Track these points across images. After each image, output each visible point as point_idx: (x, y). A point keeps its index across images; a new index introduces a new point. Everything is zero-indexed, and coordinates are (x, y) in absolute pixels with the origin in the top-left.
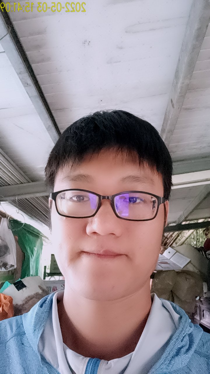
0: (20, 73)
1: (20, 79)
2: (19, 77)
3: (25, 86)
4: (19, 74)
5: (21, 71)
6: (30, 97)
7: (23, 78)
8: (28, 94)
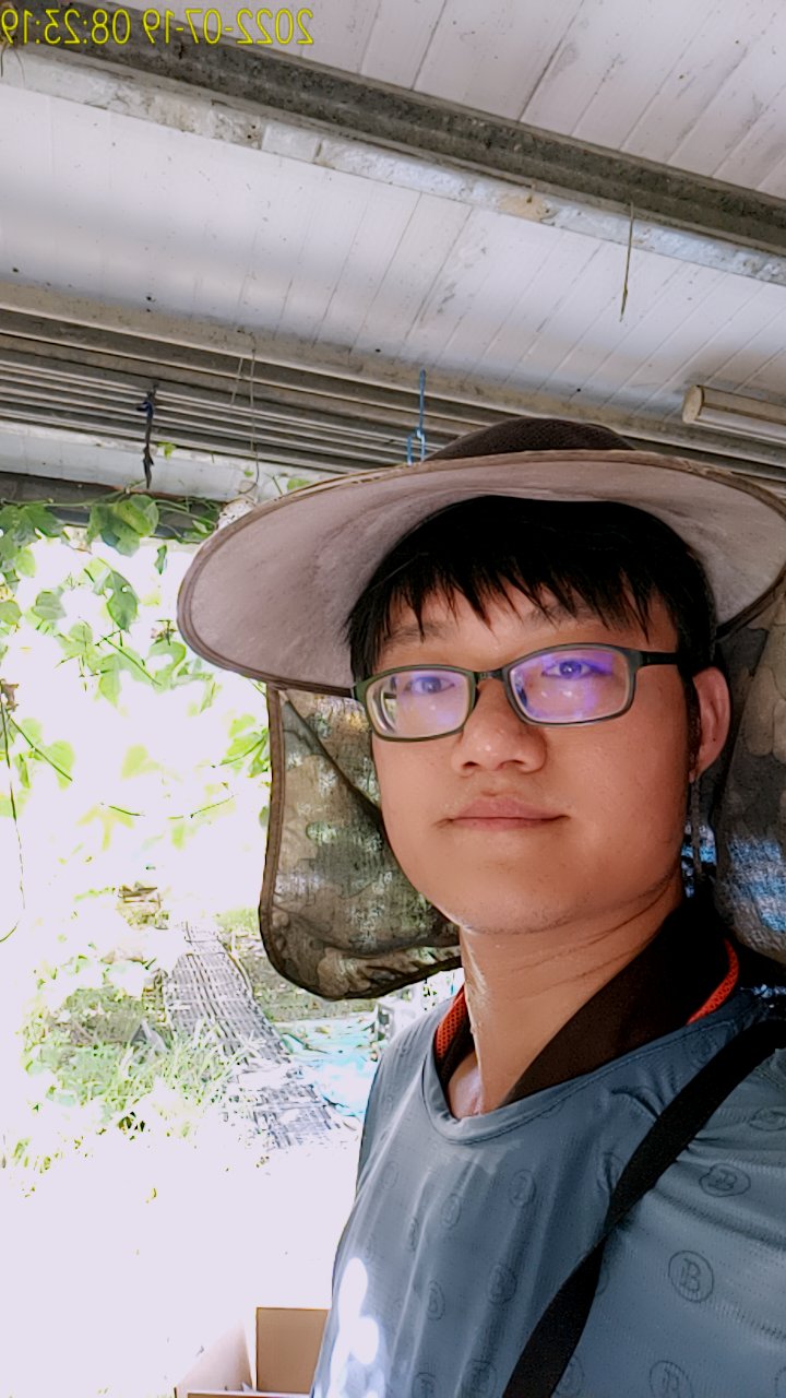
0: (756, 271)
1: (770, 281)
2: (762, 279)
5: (754, 265)
7: (773, 275)
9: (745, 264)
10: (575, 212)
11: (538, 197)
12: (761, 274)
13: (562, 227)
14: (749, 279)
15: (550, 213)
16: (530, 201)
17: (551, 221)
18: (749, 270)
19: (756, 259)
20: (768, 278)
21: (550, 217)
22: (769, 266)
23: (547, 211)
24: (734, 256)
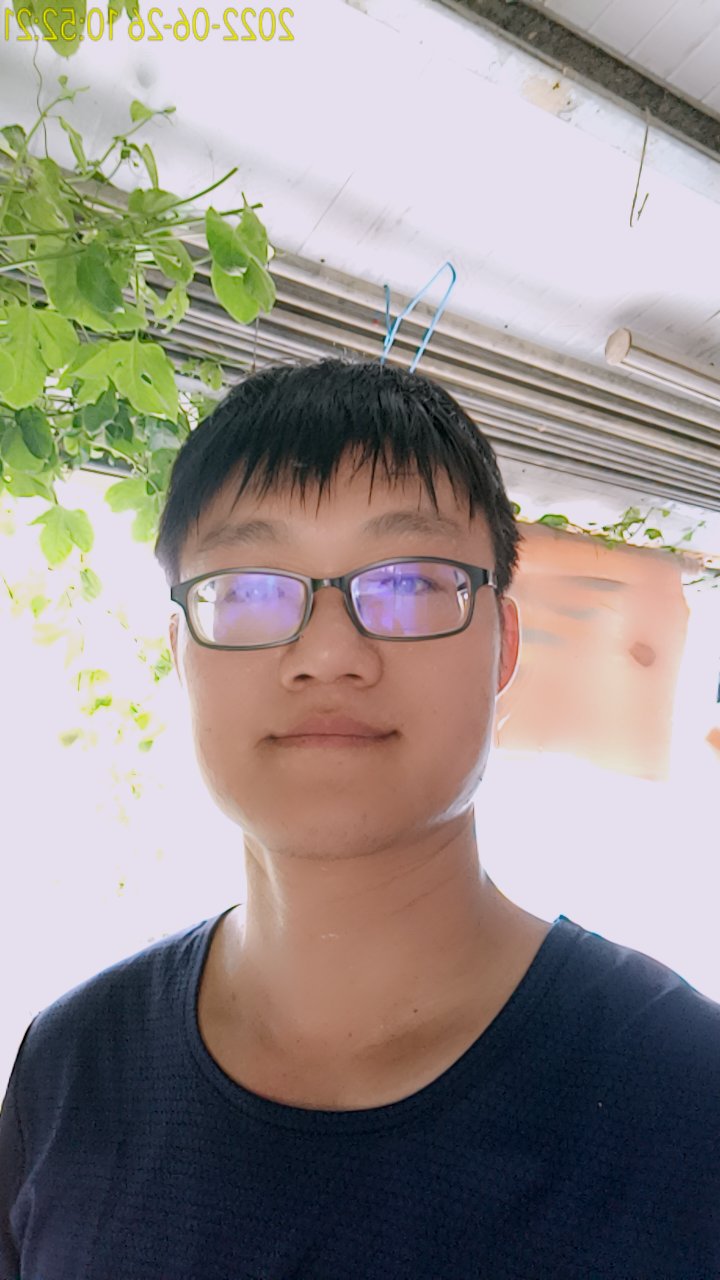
10: (596, 107)
11: (566, 84)
13: (576, 125)
15: (571, 106)
16: (557, 86)
17: (568, 115)
21: (570, 111)
23: (569, 103)
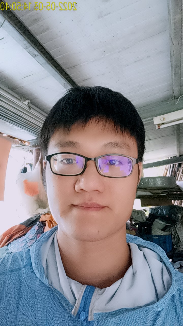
1: (29, 53)
2: (27, 51)
3: (34, 57)
4: (26, 48)
5: (27, 46)
6: (41, 65)
7: (30, 51)
8: (39, 62)
9: (25, 45)
12: (27, 49)
14: (24, 50)
18: (25, 47)
19: (28, 45)
20: (29, 51)
22: (30, 48)
24: (23, 41)
